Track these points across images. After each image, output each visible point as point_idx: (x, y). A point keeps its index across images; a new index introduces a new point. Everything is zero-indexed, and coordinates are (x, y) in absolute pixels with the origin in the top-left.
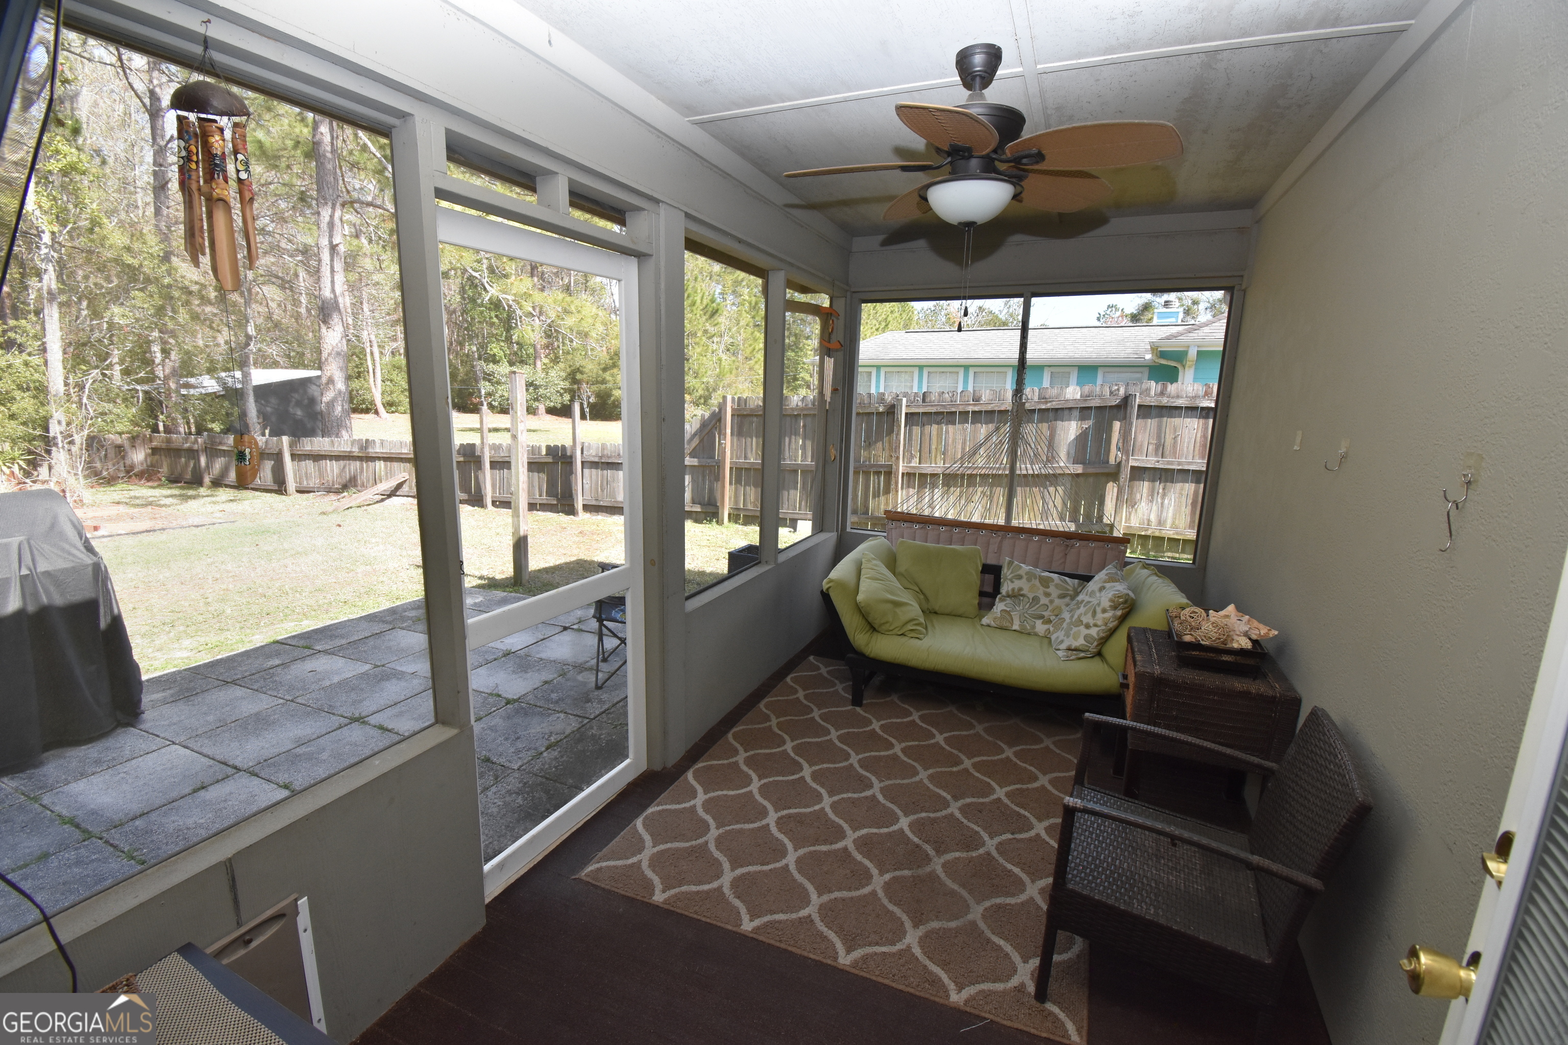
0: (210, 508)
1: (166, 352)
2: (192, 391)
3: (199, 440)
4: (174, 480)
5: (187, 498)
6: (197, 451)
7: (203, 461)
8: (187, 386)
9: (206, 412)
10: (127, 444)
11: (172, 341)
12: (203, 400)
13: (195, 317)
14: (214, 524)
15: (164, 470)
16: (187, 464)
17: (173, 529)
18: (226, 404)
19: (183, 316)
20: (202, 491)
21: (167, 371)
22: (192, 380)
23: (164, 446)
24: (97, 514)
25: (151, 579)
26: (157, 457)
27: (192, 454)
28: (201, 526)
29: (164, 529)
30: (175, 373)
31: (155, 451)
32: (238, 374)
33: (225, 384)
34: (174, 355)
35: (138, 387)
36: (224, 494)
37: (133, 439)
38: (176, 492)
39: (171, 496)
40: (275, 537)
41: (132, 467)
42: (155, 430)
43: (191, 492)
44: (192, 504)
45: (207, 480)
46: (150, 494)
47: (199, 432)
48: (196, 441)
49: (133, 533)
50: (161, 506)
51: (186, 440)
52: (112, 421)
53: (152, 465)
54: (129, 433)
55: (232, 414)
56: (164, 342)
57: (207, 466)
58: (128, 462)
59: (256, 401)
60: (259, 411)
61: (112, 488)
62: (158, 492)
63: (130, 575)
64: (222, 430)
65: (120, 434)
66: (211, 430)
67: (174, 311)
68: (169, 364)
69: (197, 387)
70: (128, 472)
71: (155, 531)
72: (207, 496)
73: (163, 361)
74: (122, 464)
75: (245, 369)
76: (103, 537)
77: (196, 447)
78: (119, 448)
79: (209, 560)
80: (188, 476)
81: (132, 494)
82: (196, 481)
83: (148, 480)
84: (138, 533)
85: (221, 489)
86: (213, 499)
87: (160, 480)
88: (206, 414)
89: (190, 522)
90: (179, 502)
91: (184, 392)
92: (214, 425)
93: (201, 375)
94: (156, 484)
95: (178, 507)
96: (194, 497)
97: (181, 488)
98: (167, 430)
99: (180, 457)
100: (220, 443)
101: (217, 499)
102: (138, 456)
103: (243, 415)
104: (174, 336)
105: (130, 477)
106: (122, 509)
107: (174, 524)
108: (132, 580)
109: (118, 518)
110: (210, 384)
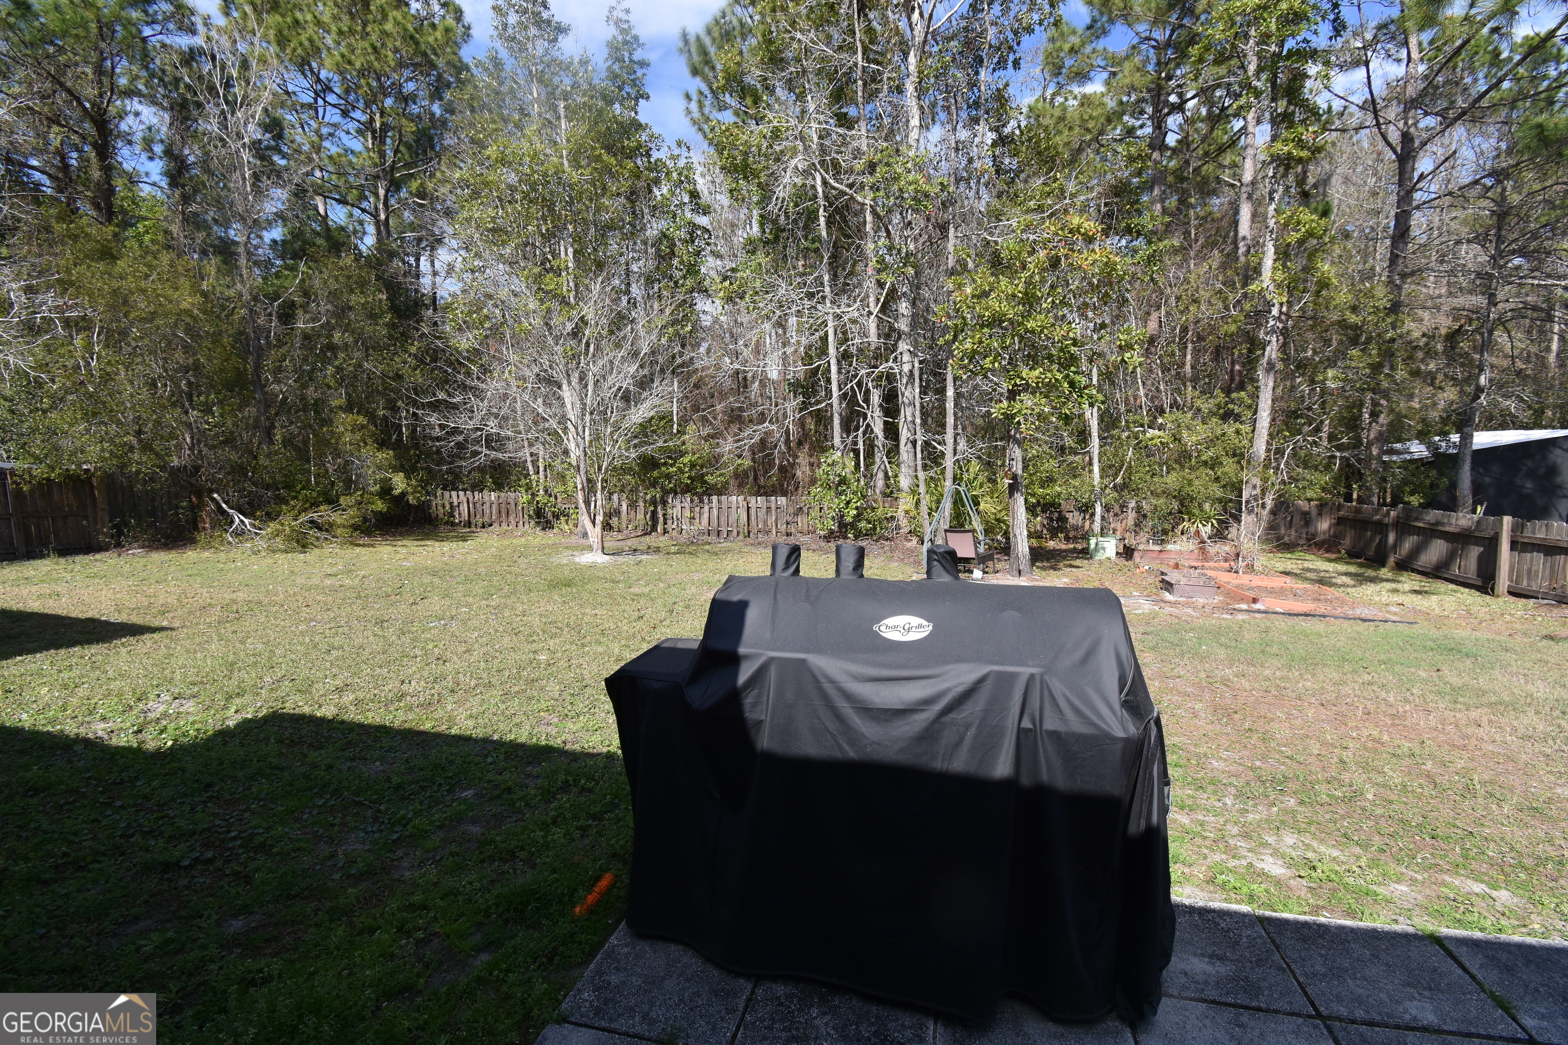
0: (1385, 597)
1: (1374, 415)
2: (1395, 458)
3: (1392, 513)
4: (1353, 555)
5: (1360, 579)
6: (1387, 525)
7: (1391, 538)
8: (1392, 452)
9: (1405, 482)
10: (1314, 512)
11: (1384, 402)
12: (1406, 469)
13: (1416, 373)
14: (1386, 621)
15: (1347, 542)
16: (1372, 539)
17: (1336, 618)
18: (1433, 473)
19: (1401, 374)
20: (1384, 572)
21: (1372, 436)
22: (1398, 446)
23: (1351, 515)
24: (1263, 584)
25: (1288, 685)
26: (1341, 528)
27: (1381, 528)
28: (1369, 620)
29: (1324, 616)
30: (1382, 438)
31: (1340, 521)
32: (1455, 438)
33: (1437, 449)
34: (1383, 419)
35: (1338, 454)
36: (1409, 582)
37: (1322, 506)
38: (1352, 569)
39: (1347, 574)
40: (1468, 662)
41: (1314, 535)
42: (1348, 498)
43: (1370, 573)
44: (1370, 590)
45: (1391, 560)
46: (1324, 568)
47: (1394, 504)
48: (1388, 513)
49: (1290, 615)
50: (1331, 585)
51: (1376, 511)
52: (1304, 488)
53: (1335, 536)
54: (1319, 500)
55: (1437, 486)
56: (1375, 404)
57: (1395, 545)
58: (1312, 530)
59: (1472, 469)
60: (1473, 482)
61: (1289, 555)
62: (1330, 567)
63: (1267, 672)
64: (1420, 504)
65: (1309, 500)
66: (1408, 503)
67: (1393, 368)
68: (1376, 427)
69: (1402, 453)
70: (1308, 540)
71: (1314, 616)
72: (1387, 580)
73: (1370, 423)
74: (1304, 531)
75: (1466, 430)
76: (1259, 611)
77: (1386, 520)
78: (1305, 515)
79: (1367, 678)
80: (1371, 552)
81: (1307, 565)
82: (1378, 561)
83: (1327, 551)
84: (1295, 615)
85: (1405, 574)
86: (1394, 585)
87: (1339, 552)
88: (1406, 484)
89: (1358, 612)
90: (1352, 583)
91: (1385, 458)
92: (1412, 498)
93: (1409, 440)
94: (1334, 556)
95: (1349, 590)
96: (1373, 580)
97: (1361, 565)
98: (1360, 500)
99: (1366, 531)
100: (1417, 519)
101: (1399, 586)
102: (1324, 525)
103: (1453, 485)
104: (1386, 397)
105: (1310, 546)
106: (1289, 581)
107: (1338, 611)
108: (1267, 679)
109: (1280, 593)
110: (1418, 449)
